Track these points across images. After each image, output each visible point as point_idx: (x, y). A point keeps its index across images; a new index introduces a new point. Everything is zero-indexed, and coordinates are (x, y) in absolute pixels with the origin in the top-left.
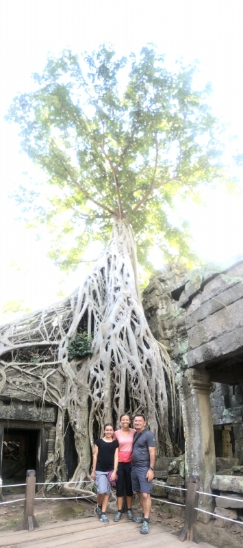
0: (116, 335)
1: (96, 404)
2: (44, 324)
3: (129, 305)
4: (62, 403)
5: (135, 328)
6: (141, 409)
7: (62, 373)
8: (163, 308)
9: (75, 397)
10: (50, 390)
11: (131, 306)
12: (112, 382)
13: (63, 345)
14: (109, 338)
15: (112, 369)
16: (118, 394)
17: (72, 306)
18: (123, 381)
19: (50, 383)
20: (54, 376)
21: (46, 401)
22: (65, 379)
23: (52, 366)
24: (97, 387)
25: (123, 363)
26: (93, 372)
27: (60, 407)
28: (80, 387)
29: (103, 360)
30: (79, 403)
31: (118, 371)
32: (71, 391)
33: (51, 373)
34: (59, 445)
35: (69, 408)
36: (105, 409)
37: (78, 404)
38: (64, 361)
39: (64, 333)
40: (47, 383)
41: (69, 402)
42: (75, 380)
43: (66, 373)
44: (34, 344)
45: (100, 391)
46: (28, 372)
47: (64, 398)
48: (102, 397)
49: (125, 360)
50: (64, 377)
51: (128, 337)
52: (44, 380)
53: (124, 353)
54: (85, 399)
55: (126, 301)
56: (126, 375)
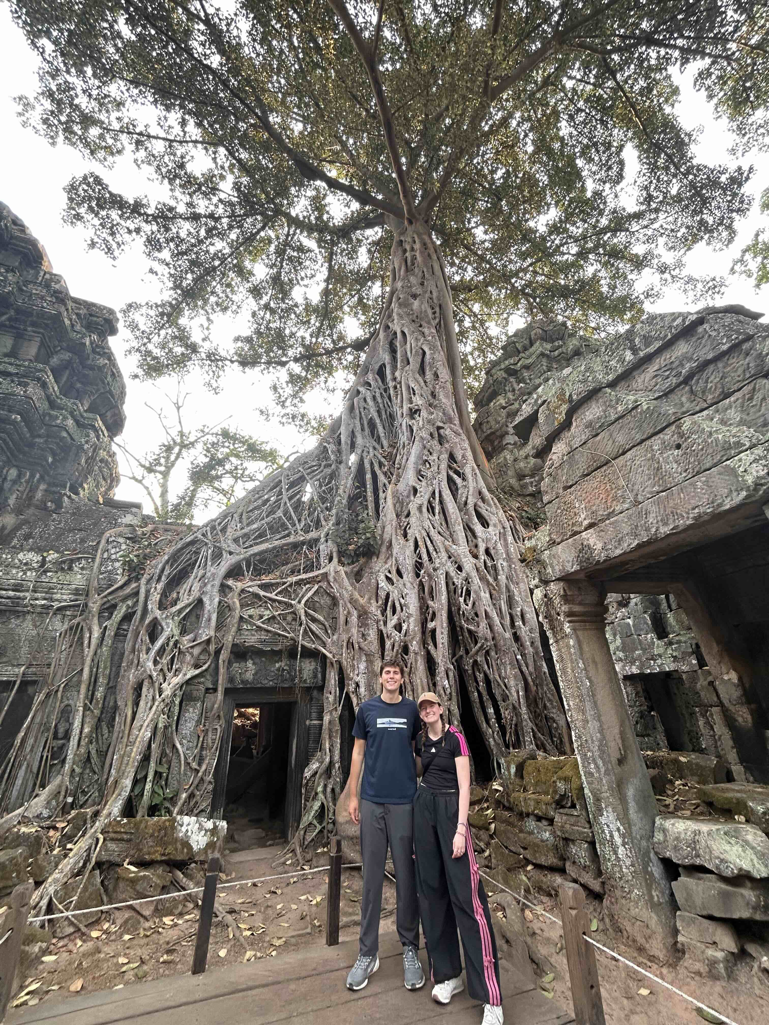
0: (420, 508)
1: (393, 646)
2: (289, 504)
3: (441, 443)
4: (332, 647)
5: (457, 489)
6: (482, 647)
7: (331, 590)
11: (446, 445)
12: (421, 598)
13: (327, 538)
14: (408, 515)
15: (418, 575)
16: (434, 622)
18: (443, 597)
19: (311, 612)
20: (316, 598)
21: (304, 647)
22: (335, 602)
23: (313, 580)
24: (394, 613)
25: (438, 561)
26: (383, 584)
27: (329, 656)
28: (363, 615)
29: (400, 560)
30: (363, 645)
31: (430, 578)
32: (347, 622)
33: (310, 594)
34: (331, 732)
35: (345, 658)
36: (412, 654)
37: (360, 648)
38: (331, 568)
40: (306, 612)
41: (345, 644)
42: (353, 601)
43: (335, 590)
44: (277, 543)
45: (399, 619)
46: (273, 596)
47: (335, 637)
48: (403, 632)
49: (444, 555)
50: (334, 598)
51: (443, 509)
52: (300, 607)
53: (438, 544)
54: (372, 637)
55: (436, 435)
56: (447, 584)
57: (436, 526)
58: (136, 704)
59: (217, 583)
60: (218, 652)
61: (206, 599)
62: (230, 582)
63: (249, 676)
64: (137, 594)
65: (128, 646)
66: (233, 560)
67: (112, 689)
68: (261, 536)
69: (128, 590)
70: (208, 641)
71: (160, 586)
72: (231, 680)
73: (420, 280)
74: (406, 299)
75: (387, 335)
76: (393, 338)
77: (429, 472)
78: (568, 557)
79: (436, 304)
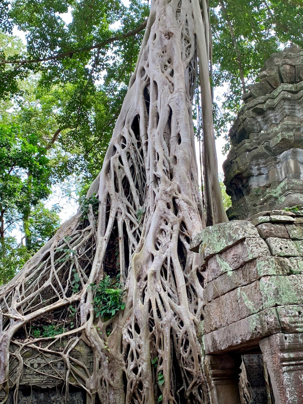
1: (131, 383)
2: (56, 272)
3: (176, 212)
4: (90, 384)
5: (185, 254)
6: (195, 384)
7: (88, 342)
8: (260, 174)
10: (75, 369)
11: (180, 214)
12: (152, 348)
13: (86, 299)
14: (146, 279)
15: (151, 330)
16: (161, 366)
17: (91, 226)
19: (73, 359)
20: (78, 348)
21: (70, 385)
22: (92, 350)
23: (75, 335)
24: (133, 359)
25: (165, 319)
26: (126, 336)
27: (88, 391)
28: (112, 360)
29: (138, 318)
30: (112, 383)
31: (160, 332)
32: (100, 366)
33: (73, 346)
35: (100, 391)
36: (145, 390)
37: (110, 385)
38: (89, 325)
39: (85, 276)
40: (70, 359)
41: (99, 382)
42: (104, 351)
43: (91, 342)
44: (48, 308)
45: (136, 364)
46: (46, 349)
47: (92, 377)
48: (139, 373)
49: (170, 313)
50: (90, 348)
51: (173, 272)
52: (66, 356)
53: (167, 304)
54: (118, 376)
55: (172, 206)
56: (171, 336)
57: (167, 288)
59: (9, 343)
62: (17, 342)
66: (18, 325)
68: (36, 303)
73: (176, 8)
74: (161, 38)
75: (141, 82)
76: (148, 85)
77: (163, 239)
78: (210, 343)
79: (192, 37)
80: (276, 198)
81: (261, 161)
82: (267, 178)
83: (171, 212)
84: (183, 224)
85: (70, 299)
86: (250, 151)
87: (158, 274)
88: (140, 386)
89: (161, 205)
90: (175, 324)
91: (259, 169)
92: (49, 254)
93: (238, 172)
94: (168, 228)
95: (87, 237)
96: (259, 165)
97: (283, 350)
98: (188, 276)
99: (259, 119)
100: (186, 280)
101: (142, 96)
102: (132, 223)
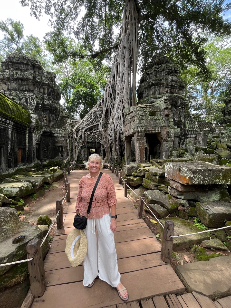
1: (110, 142)
2: (93, 117)
3: (122, 103)
4: (101, 142)
9: (104, 140)
10: (99, 139)
11: (123, 104)
12: (115, 135)
13: (100, 124)
14: (114, 120)
15: (115, 131)
16: (117, 139)
17: (102, 106)
18: (118, 135)
19: (98, 137)
20: (99, 134)
21: (97, 142)
22: (102, 135)
23: (98, 132)
26: (109, 132)
28: (106, 137)
29: (112, 128)
31: (117, 132)
32: (103, 138)
34: (102, 154)
35: (103, 143)
38: (101, 129)
39: (100, 118)
42: (104, 135)
43: (102, 133)
44: (92, 125)
45: (111, 138)
46: (92, 134)
48: (112, 140)
49: (119, 128)
50: (101, 134)
51: (121, 118)
52: (96, 136)
53: (119, 125)
54: (107, 141)
55: (121, 101)
56: (119, 133)
57: (119, 122)
58: (76, 149)
59: (83, 132)
60: (85, 142)
61: (82, 135)
62: (85, 132)
63: (90, 146)
64: (72, 134)
65: (73, 141)
66: (85, 129)
67: (72, 147)
68: (89, 124)
69: (71, 134)
70: (83, 141)
71: (75, 133)
72: (87, 146)
73: (128, 37)
74: (122, 49)
75: (116, 64)
76: (118, 65)
77: (119, 110)
78: (125, 134)
79: (131, 48)
80: (148, 100)
81: (147, 89)
82: (147, 94)
83: (121, 103)
84: (124, 106)
85: (97, 124)
86: (144, 86)
87: (117, 119)
88: (112, 143)
89: (118, 101)
90: (120, 130)
91: (146, 91)
92: (92, 113)
93: (140, 92)
94: (120, 107)
95: (101, 109)
96: (145, 90)
97: (138, 136)
98: (124, 119)
99: (148, 77)
100: (123, 120)
101: (116, 68)
102: (112, 106)
